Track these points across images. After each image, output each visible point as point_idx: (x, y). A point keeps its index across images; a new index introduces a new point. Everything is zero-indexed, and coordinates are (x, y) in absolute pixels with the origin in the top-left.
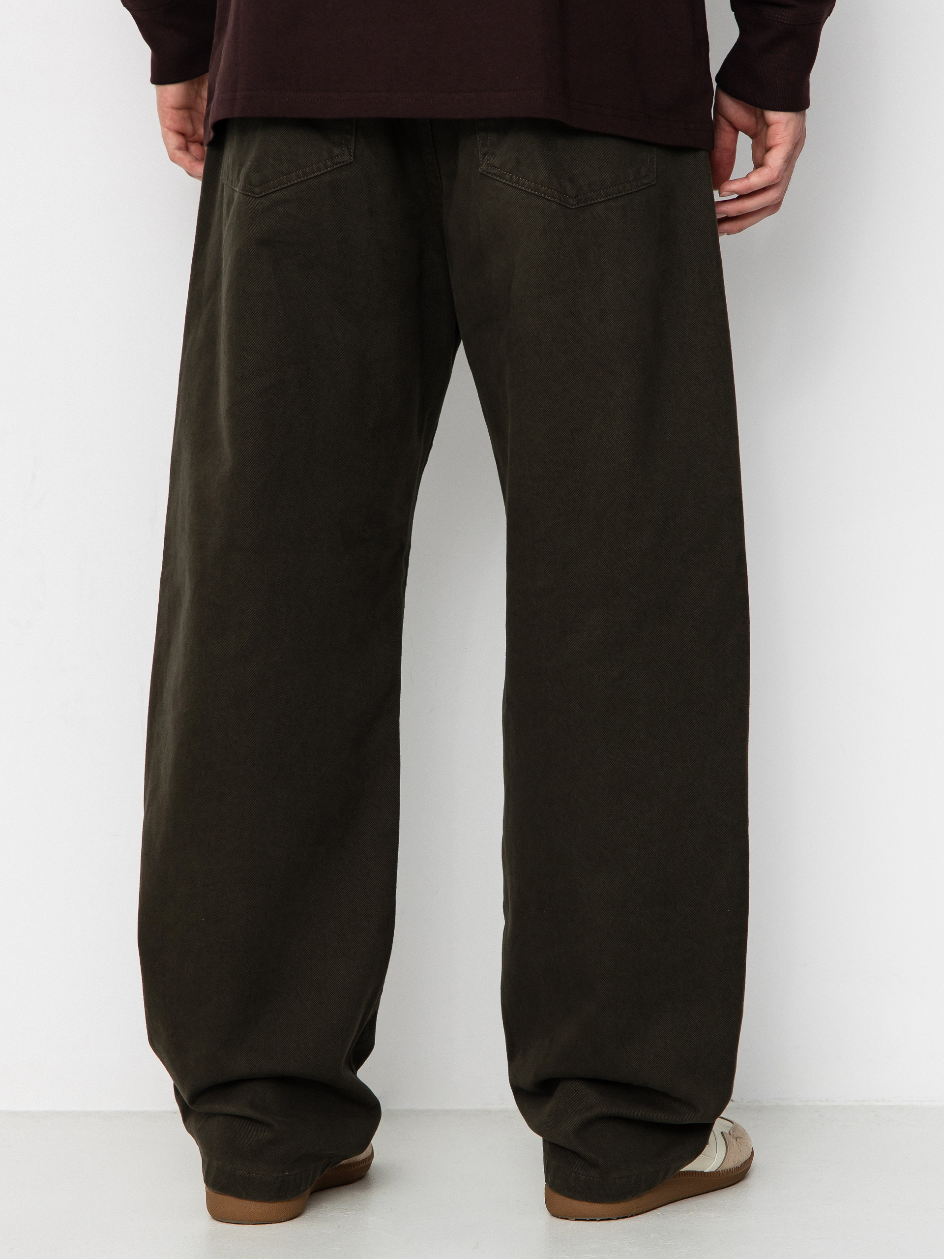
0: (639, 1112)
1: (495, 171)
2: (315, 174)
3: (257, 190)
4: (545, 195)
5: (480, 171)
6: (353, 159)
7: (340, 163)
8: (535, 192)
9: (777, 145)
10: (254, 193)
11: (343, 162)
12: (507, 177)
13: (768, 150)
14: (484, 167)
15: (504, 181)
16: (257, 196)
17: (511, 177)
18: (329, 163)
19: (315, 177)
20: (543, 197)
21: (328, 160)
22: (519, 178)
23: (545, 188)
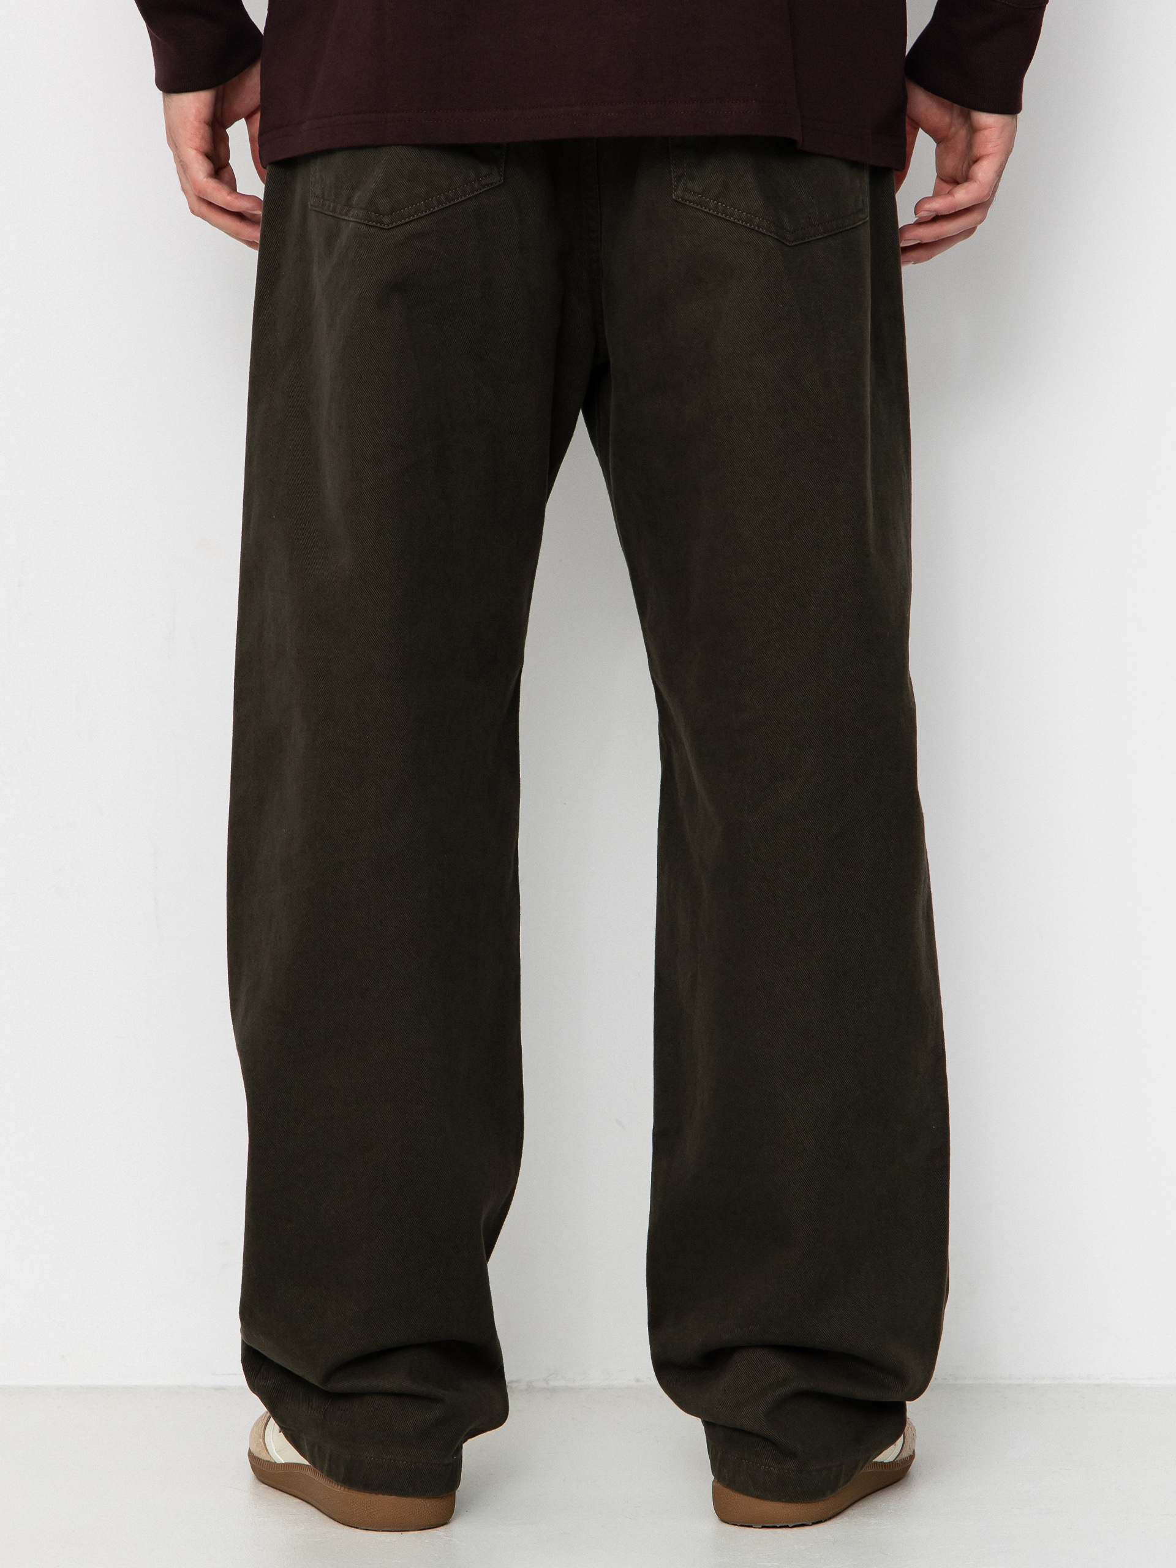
0: (841, 1387)
1: (692, 198)
2: (460, 200)
3: (386, 220)
4: (759, 228)
5: (674, 197)
6: (504, 180)
7: (488, 186)
8: (747, 224)
9: (988, 155)
10: (382, 223)
11: (492, 184)
12: (712, 204)
13: (976, 160)
14: (679, 192)
15: (707, 210)
16: (386, 227)
17: (716, 206)
18: (476, 185)
19: (458, 203)
20: (757, 231)
21: (475, 181)
22: (726, 206)
23: (759, 219)
